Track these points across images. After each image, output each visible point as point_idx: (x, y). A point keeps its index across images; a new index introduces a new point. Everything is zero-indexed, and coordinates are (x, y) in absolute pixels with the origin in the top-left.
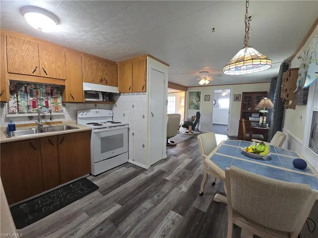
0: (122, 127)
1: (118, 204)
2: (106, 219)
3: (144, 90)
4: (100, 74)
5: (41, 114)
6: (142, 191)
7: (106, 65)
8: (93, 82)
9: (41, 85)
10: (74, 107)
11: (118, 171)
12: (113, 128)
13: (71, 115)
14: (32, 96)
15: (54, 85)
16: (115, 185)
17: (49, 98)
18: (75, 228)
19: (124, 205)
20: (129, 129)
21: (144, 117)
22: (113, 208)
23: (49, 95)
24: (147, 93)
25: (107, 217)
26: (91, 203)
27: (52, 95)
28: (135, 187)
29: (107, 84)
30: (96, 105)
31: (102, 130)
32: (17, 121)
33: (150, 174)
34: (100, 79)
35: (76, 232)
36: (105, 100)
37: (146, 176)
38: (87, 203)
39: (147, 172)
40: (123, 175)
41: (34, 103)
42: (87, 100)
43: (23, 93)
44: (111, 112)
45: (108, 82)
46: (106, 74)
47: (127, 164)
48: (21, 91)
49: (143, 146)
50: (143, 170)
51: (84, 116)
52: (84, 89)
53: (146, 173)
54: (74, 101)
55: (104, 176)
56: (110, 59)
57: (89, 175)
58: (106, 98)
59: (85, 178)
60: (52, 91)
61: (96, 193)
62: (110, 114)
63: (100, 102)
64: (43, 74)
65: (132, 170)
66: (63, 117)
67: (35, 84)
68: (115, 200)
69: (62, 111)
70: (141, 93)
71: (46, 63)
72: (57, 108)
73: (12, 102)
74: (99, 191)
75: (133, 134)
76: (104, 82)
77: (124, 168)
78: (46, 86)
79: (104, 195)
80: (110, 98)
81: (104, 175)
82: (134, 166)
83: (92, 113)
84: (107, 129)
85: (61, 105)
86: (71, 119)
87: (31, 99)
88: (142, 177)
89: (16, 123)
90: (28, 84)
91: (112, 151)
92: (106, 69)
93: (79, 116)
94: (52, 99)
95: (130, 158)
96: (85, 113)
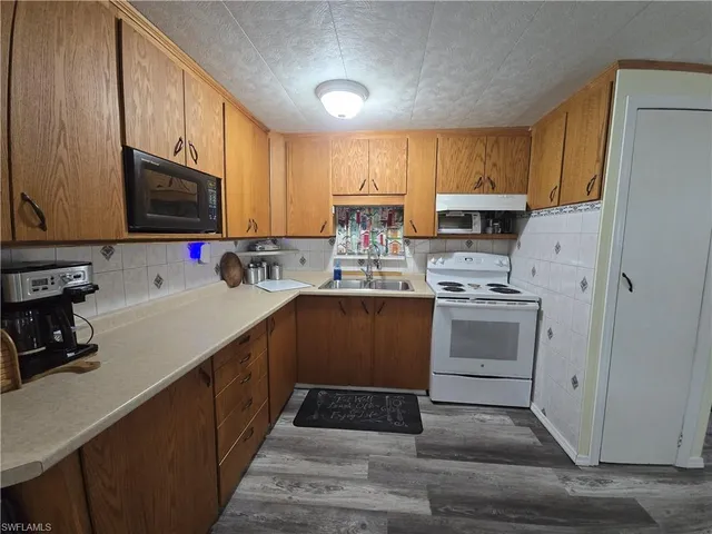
0: (517, 305)
1: (427, 502)
2: (386, 512)
3: (594, 194)
4: (479, 166)
5: (372, 258)
6: (509, 520)
7: (497, 142)
8: (459, 190)
9: (376, 208)
10: (425, 246)
11: (488, 417)
12: (486, 304)
13: (418, 263)
14: (364, 227)
15: (393, 206)
16: (458, 449)
17: (385, 229)
18: (338, 479)
19: (439, 518)
20: (539, 314)
21: (584, 284)
22: (412, 501)
23: (384, 225)
24: (602, 204)
25: (389, 508)
26: (389, 454)
27: (390, 224)
28: (497, 494)
29: (493, 189)
30: (469, 244)
31: (457, 303)
32: (344, 265)
33: (577, 488)
34: (477, 179)
35: (336, 488)
36: (490, 231)
37: (558, 484)
38: (383, 449)
39: (573, 474)
40: (489, 435)
41: (366, 238)
42: (444, 231)
43: (354, 223)
44: (505, 260)
45: (498, 185)
46: (495, 165)
47: (522, 414)
48: (353, 220)
49: (575, 382)
50: (562, 461)
51: (439, 266)
52: (437, 210)
53: (566, 479)
54: (417, 235)
55: (448, 413)
56: (504, 124)
57: (424, 392)
58: (493, 226)
59: (415, 396)
60: (390, 216)
61: (409, 440)
62: (501, 264)
63: (475, 236)
64: (373, 191)
65: (525, 437)
66: (403, 264)
67: (370, 208)
68: (429, 487)
69: (403, 254)
70: (584, 206)
71: (377, 171)
72: (395, 248)
73: (340, 237)
74: (416, 440)
75: (550, 333)
76: (487, 184)
77: (508, 420)
78: (383, 208)
79: (419, 456)
80: (505, 227)
81: (449, 410)
82: (540, 431)
83: (457, 260)
84: (469, 303)
85: (401, 241)
86: (417, 270)
87: (363, 232)
88: (544, 480)
89: (343, 268)
90: (361, 208)
91: (482, 361)
92: (494, 154)
93: (430, 264)
94: (390, 232)
95: (535, 398)
96: (441, 260)
